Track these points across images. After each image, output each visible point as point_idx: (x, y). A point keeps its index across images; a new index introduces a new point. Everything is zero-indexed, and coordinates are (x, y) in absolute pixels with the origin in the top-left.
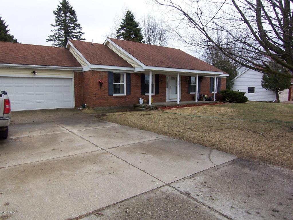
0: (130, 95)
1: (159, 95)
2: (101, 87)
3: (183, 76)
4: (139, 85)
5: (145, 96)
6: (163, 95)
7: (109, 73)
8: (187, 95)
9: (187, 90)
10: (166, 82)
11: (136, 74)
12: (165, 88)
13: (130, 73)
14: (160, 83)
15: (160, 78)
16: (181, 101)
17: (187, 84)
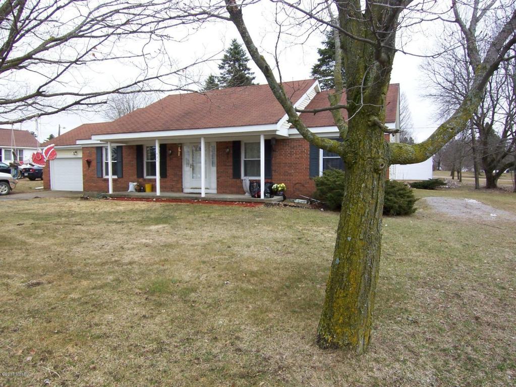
0: (122, 177)
1: (166, 179)
2: (89, 167)
3: (221, 142)
4: (135, 162)
5: (145, 180)
6: (175, 179)
7: (97, 148)
8: (231, 181)
9: (230, 171)
10: (182, 156)
11: (130, 147)
12: (180, 168)
13: (122, 146)
14: (168, 158)
15: (167, 150)
16: (217, 193)
17: (231, 159)
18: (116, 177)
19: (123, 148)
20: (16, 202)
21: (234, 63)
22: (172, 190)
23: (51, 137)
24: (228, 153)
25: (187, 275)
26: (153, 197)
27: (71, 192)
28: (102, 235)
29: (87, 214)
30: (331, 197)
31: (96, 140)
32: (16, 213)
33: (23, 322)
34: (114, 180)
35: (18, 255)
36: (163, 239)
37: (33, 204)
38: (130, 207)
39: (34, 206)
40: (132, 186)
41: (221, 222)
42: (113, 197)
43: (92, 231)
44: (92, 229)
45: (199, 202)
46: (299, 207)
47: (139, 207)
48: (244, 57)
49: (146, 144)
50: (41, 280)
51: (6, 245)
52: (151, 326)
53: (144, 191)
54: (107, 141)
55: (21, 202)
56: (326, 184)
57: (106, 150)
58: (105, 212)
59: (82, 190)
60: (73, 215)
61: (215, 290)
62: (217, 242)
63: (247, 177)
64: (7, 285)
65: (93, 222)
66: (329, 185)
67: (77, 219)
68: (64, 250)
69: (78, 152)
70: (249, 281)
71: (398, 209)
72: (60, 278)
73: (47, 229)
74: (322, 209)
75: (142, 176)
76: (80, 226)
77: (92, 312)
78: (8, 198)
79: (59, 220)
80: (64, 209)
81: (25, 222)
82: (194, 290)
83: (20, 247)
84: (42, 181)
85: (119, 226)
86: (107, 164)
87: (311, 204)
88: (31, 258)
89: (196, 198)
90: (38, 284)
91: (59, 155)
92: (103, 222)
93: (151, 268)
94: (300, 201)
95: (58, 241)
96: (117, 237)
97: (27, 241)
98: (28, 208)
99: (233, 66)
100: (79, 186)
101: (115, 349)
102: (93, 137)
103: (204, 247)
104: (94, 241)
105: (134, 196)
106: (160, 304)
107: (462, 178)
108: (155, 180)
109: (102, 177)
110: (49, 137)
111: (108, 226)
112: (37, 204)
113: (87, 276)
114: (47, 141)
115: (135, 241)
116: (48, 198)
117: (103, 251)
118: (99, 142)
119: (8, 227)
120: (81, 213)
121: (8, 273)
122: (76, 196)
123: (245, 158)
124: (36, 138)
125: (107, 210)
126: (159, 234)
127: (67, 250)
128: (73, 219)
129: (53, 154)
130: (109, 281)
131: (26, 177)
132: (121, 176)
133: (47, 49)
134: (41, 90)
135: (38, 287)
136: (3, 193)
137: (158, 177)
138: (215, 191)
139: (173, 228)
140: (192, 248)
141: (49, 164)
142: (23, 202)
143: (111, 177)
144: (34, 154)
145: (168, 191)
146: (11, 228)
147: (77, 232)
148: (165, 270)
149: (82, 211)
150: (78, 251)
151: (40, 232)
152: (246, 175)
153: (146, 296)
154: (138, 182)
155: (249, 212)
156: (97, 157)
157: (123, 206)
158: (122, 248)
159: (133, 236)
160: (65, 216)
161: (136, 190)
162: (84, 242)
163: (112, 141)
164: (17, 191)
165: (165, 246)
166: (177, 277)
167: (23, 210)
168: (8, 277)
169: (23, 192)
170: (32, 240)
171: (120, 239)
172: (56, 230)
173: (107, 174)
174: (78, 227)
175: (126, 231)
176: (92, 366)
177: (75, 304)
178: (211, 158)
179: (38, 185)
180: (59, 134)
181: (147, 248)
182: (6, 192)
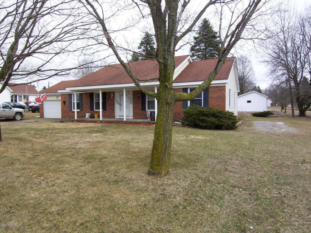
1: (106, 111)
2: (65, 105)
3: (135, 91)
4: (89, 102)
5: (95, 112)
6: (110, 111)
7: (69, 94)
8: (141, 112)
9: (140, 107)
10: (114, 99)
11: (87, 94)
12: (113, 105)
13: (82, 93)
14: (107, 100)
15: (107, 96)
16: (133, 119)
17: (140, 100)
18: (79, 110)
19: (83, 95)
20: (26, 124)
21: (147, 46)
22: (109, 117)
23: (45, 88)
24: (139, 97)
25: (104, 153)
26: (98, 121)
27: (55, 119)
28: (69, 138)
29: (62, 129)
30: (191, 119)
31: (68, 90)
32: (26, 129)
33: (31, 167)
34: (77, 112)
35: (28, 145)
36: (98, 139)
37: (35, 124)
38: (85, 126)
39: (35, 125)
40: (87, 115)
41: (129, 132)
42: (77, 121)
43: (64, 136)
44: (64, 135)
45: (122, 123)
46: (175, 126)
47: (89, 126)
48: (152, 42)
49: (95, 92)
50: (39, 154)
51: (22, 141)
52: (83, 168)
53: (94, 118)
54: (74, 91)
55: (28, 124)
56: (188, 113)
57: (74, 95)
58: (72, 128)
59: (61, 118)
60: (55, 129)
61: (115, 158)
62: (123, 141)
63: (149, 110)
64: (24, 155)
65: (65, 132)
66: (190, 113)
67: (57, 131)
68: (50, 143)
69: (59, 96)
70: (131, 155)
71: (227, 126)
72: (48, 153)
73: (42, 135)
74: (187, 127)
75: (93, 110)
76: (58, 134)
77: (60, 164)
78: (21, 122)
79: (48, 131)
80: (51, 127)
81: (31, 132)
82: (105, 158)
83: (29, 142)
84: (39, 113)
85: (77, 134)
86: (74, 103)
87: (183, 124)
88: (34, 146)
89: (121, 121)
90: (38, 155)
91: (48, 99)
92: (70, 132)
93: (89, 150)
94: (178, 122)
95: (47, 140)
96: (75, 139)
97: (32, 140)
98: (32, 126)
99: (146, 47)
100: (59, 115)
101: (68, 174)
102: (67, 89)
103: (116, 142)
104: (64, 140)
105: (88, 120)
106: (89, 162)
107: (287, 111)
108: (99, 112)
109: (72, 110)
110: (43, 88)
111: (72, 134)
112: (36, 124)
113: (59, 153)
114: (42, 90)
115: (84, 140)
116: (42, 122)
117: (67, 144)
118: (70, 91)
119: (23, 134)
120: (59, 129)
121: (24, 152)
122: (58, 121)
123: (148, 99)
124: (36, 89)
125: (73, 127)
126: (96, 137)
127: (51, 143)
128: (55, 131)
129: (45, 98)
130: (69, 154)
131: (30, 111)
132: (82, 110)
133: (42, 48)
134: (39, 69)
135: (38, 156)
136: (18, 119)
137: (101, 110)
138: (132, 118)
139: (104, 135)
140: (110, 143)
141: (43, 103)
142: (29, 124)
143: (76, 110)
144: (36, 98)
145: (107, 118)
146: (24, 134)
147: (57, 136)
148: (95, 151)
149: (60, 128)
150: (56, 144)
151: (38, 136)
152: (148, 109)
153: (84, 160)
154: (91, 113)
155: (147, 128)
156: (69, 99)
157: (81, 125)
158: (77, 143)
159: (84, 138)
160: (51, 130)
161: (90, 117)
162: (60, 140)
163: (77, 91)
164: (25, 118)
165: (98, 142)
166: (99, 153)
167: (30, 127)
168: (25, 153)
169: (29, 119)
170: (35, 140)
171: (76, 139)
172: (46, 136)
173: (74, 109)
174: (57, 134)
175: (80, 136)
176: (58, 178)
177: (53, 162)
178: (130, 100)
179: (37, 115)
180: (49, 87)
181: (89, 143)
182: (19, 119)
